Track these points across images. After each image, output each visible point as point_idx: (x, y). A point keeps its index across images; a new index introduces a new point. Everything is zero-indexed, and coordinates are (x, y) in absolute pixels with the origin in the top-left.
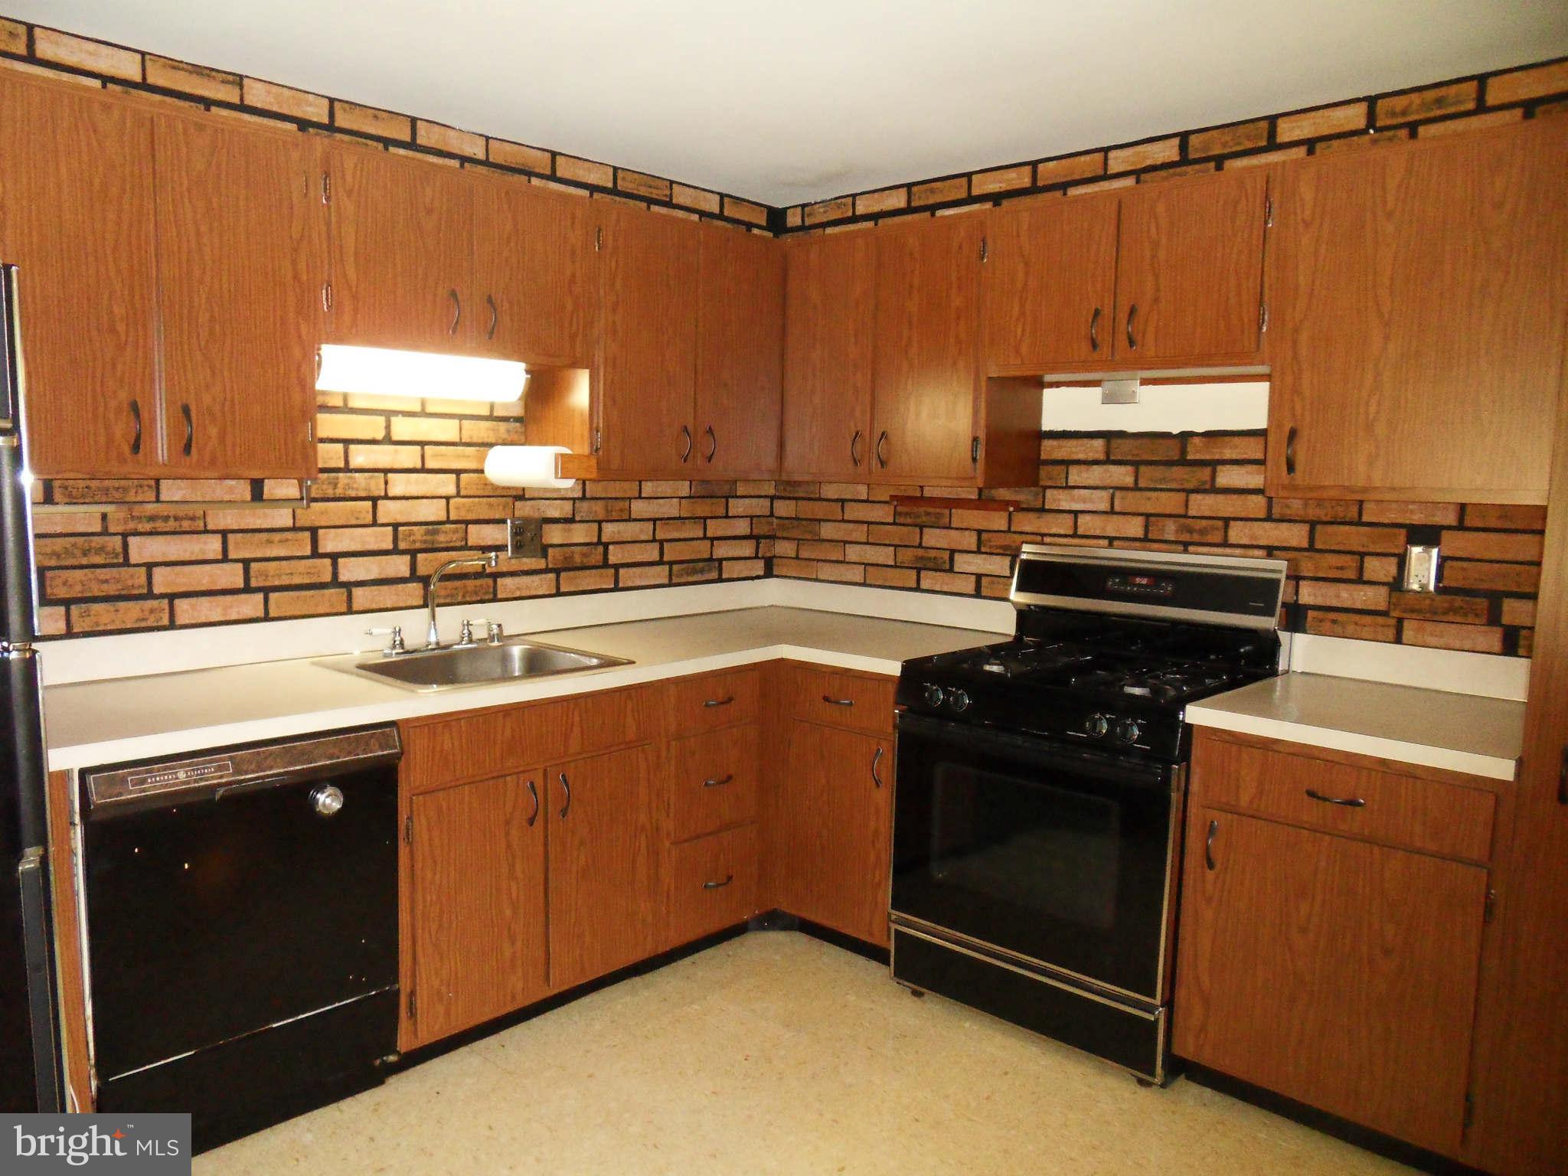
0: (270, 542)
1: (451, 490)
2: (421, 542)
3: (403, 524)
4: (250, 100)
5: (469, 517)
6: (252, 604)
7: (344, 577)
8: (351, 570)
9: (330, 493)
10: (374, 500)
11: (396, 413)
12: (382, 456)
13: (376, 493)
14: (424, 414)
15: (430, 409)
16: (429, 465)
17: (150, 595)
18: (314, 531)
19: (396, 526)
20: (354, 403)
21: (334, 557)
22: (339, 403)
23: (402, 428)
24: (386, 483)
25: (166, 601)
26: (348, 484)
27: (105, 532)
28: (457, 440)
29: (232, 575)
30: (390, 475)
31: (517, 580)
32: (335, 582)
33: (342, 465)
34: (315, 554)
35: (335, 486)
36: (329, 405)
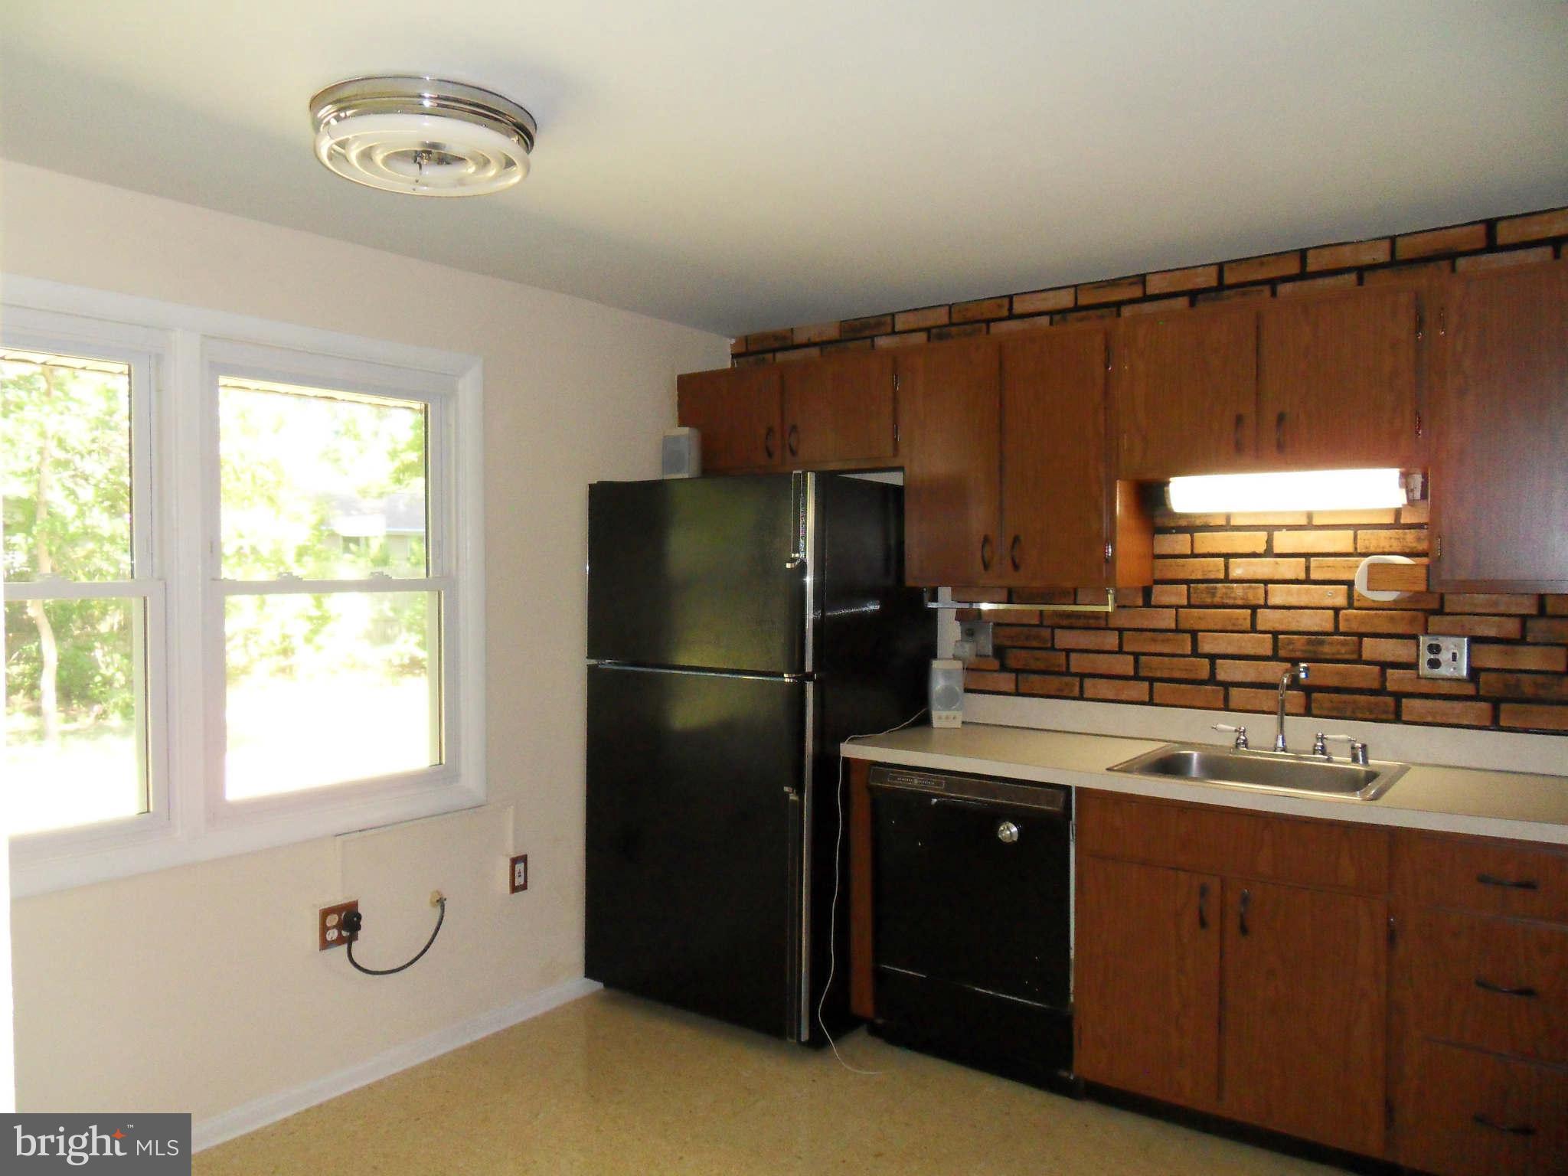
0: (1154, 640)
1: (1340, 600)
2: (1302, 651)
3: (1283, 633)
4: (1150, 290)
5: (1363, 629)
6: (1141, 689)
7: (1221, 676)
8: (1227, 671)
9: (1208, 600)
10: (1254, 609)
11: (1279, 528)
12: (1263, 568)
13: (1254, 602)
14: (1309, 527)
15: (1317, 521)
16: (1314, 576)
17: (1068, 673)
18: (1194, 633)
19: (1275, 634)
20: (1234, 522)
21: (1213, 658)
22: (1222, 522)
23: (1284, 542)
24: (1266, 593)
25: (1078, 679)
26: (1226, 594)
27: (1041, 625)
28: (1351, 550)
29: (1125, 665)
30: (1270, 586)
31: (1429, 703)
32: (1212, 680)
33: (1222, 576)
34: (1195, 653)
35: (1213, 595)
36: (1211, 524)
